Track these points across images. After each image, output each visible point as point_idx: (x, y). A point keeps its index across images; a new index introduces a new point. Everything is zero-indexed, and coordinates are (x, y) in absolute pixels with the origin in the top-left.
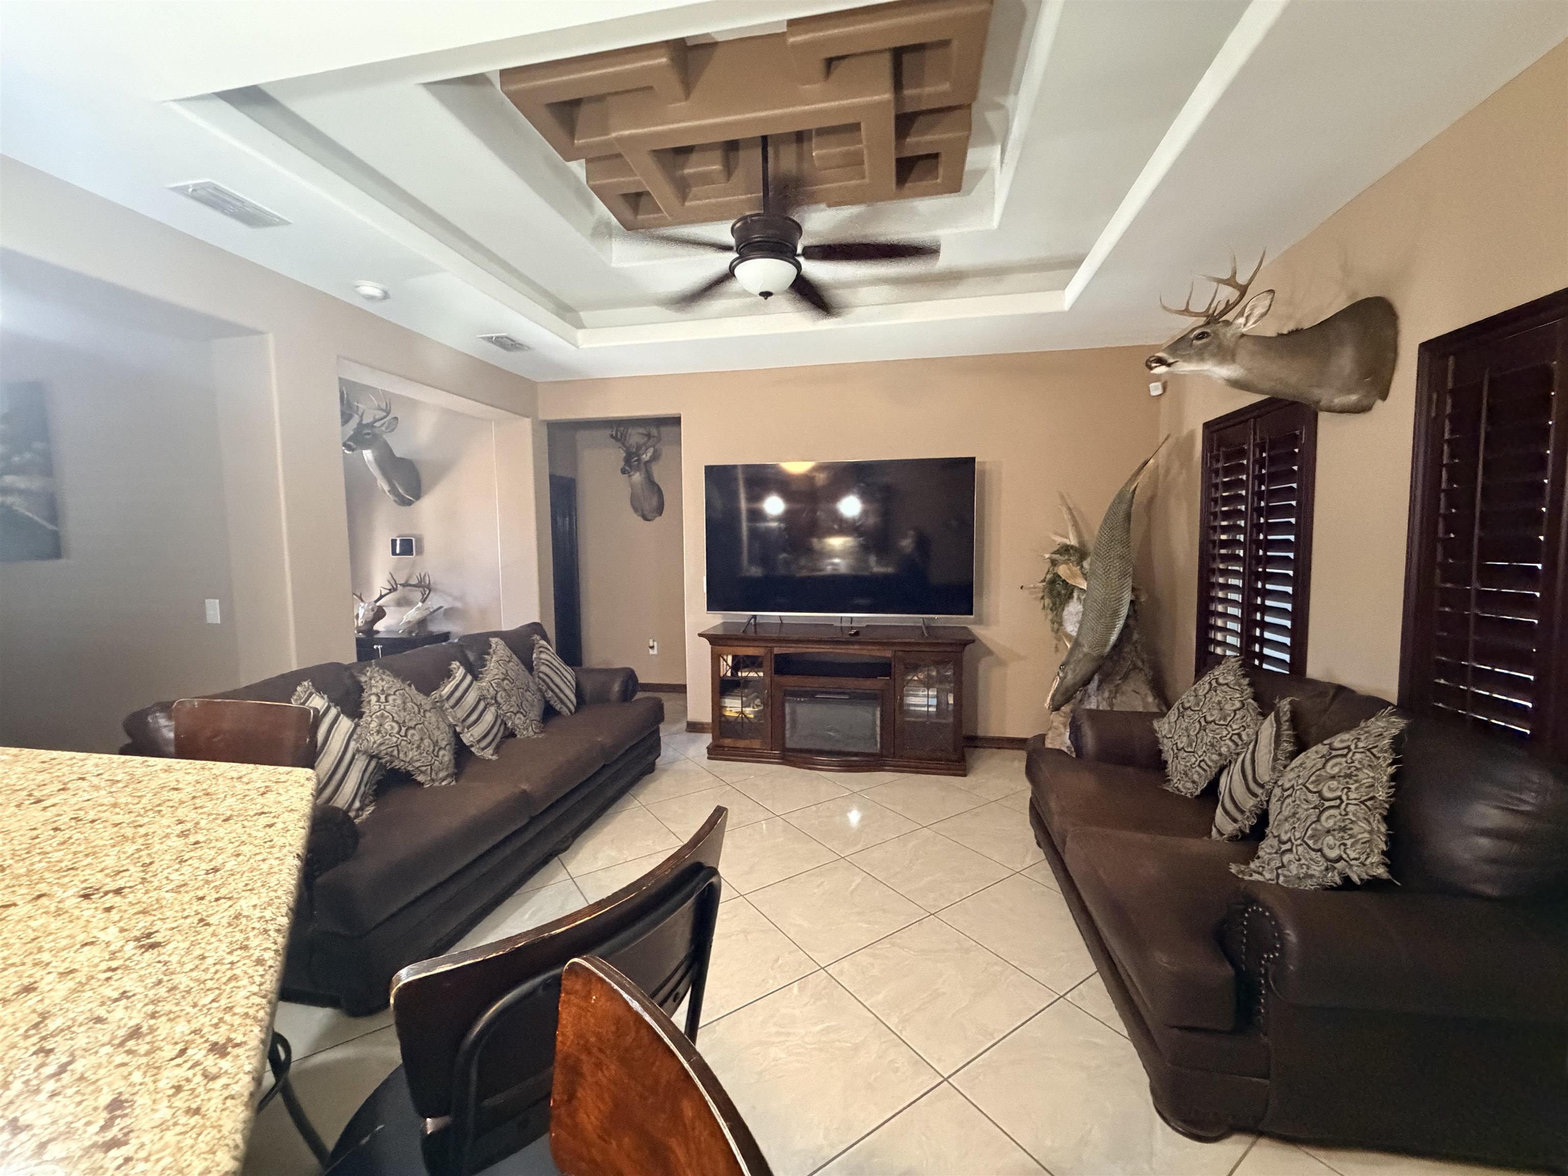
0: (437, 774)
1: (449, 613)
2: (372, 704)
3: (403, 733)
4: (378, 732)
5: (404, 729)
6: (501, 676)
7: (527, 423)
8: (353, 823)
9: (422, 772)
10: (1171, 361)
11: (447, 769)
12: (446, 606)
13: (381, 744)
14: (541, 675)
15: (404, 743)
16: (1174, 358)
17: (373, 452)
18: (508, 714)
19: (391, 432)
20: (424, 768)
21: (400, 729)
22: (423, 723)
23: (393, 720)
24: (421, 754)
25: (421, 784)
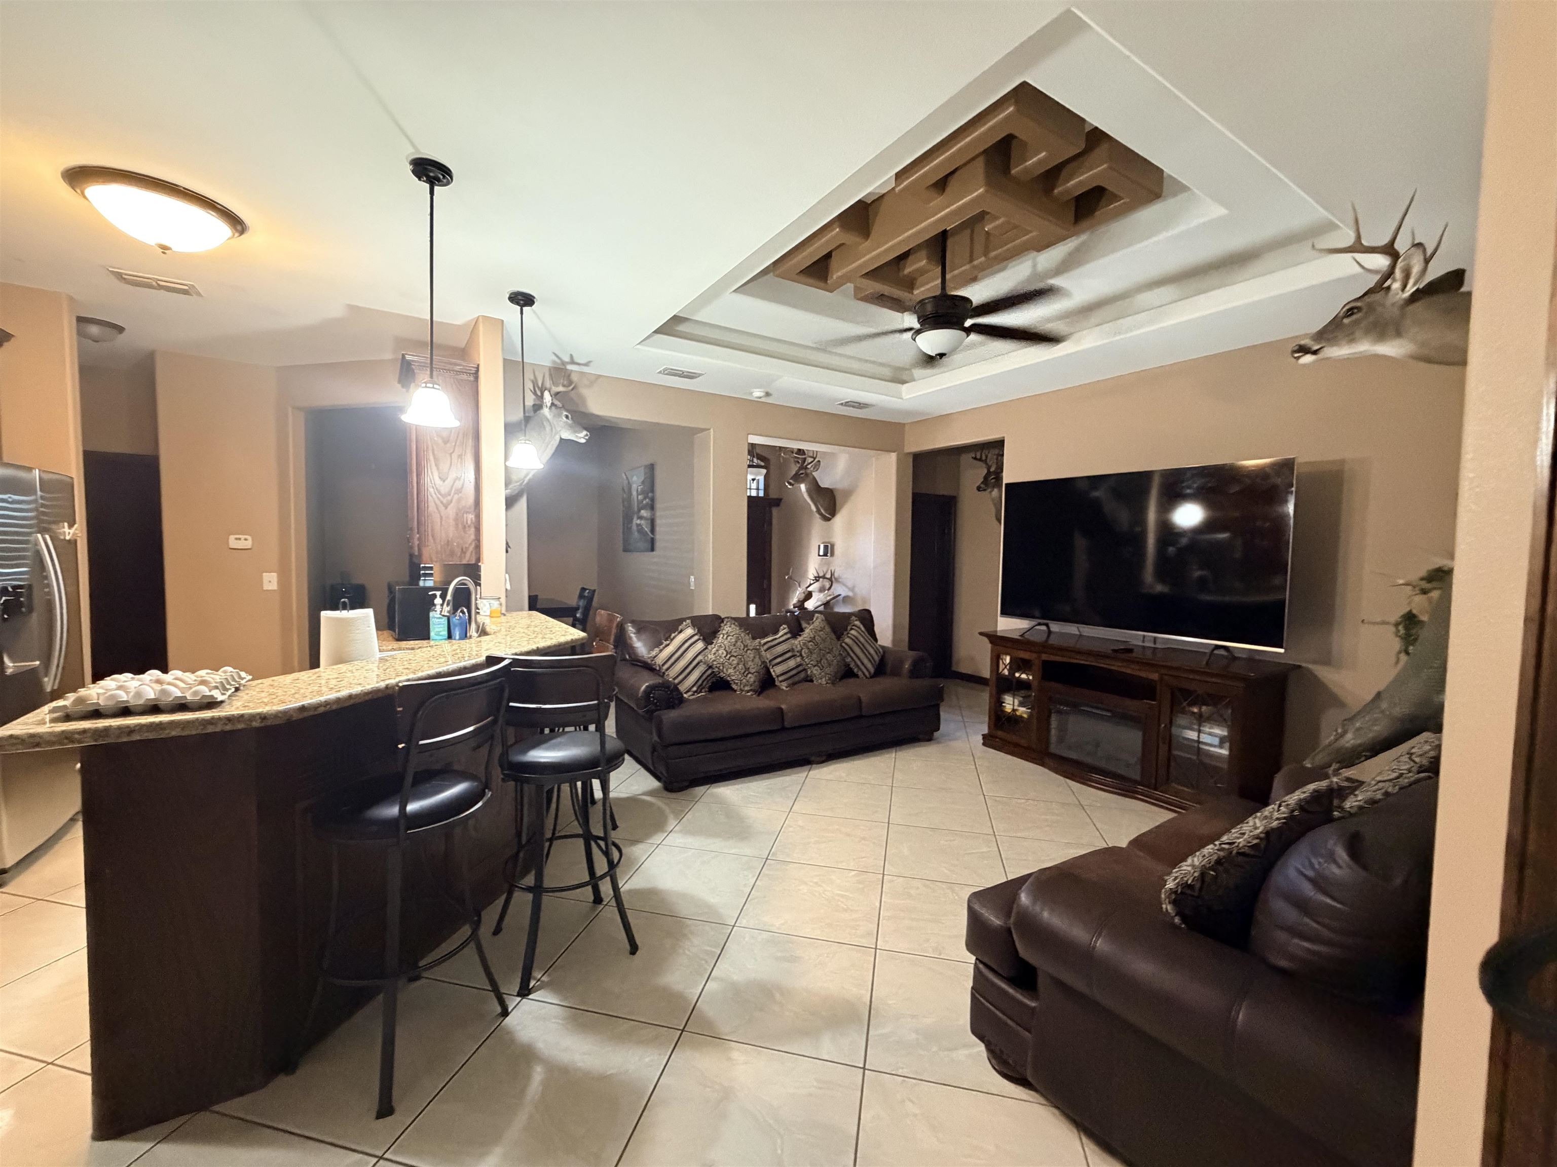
0: (744, 687)
1: (846, 599)
2: (720, 639)
3: (727, 657)
4: (715, 654)
5: (729, 656)
6: (809, 639)
7: (893, 456)
8: (683, 696)
9: (735, 683)
10: (1316, 348)
11: (751, 685)
12: (843, 594)
13: (714, 661)
14: (843, 644)
15: (727, 663)
16: (1319, 343)
17: (806, 486)
18: (809, 665)
19: (816, 471)
20: (737, 681)
21: (727, 655)
22: (743, 656)
23: (725, 649)
24: (735, 672)
25: (735, 691)
